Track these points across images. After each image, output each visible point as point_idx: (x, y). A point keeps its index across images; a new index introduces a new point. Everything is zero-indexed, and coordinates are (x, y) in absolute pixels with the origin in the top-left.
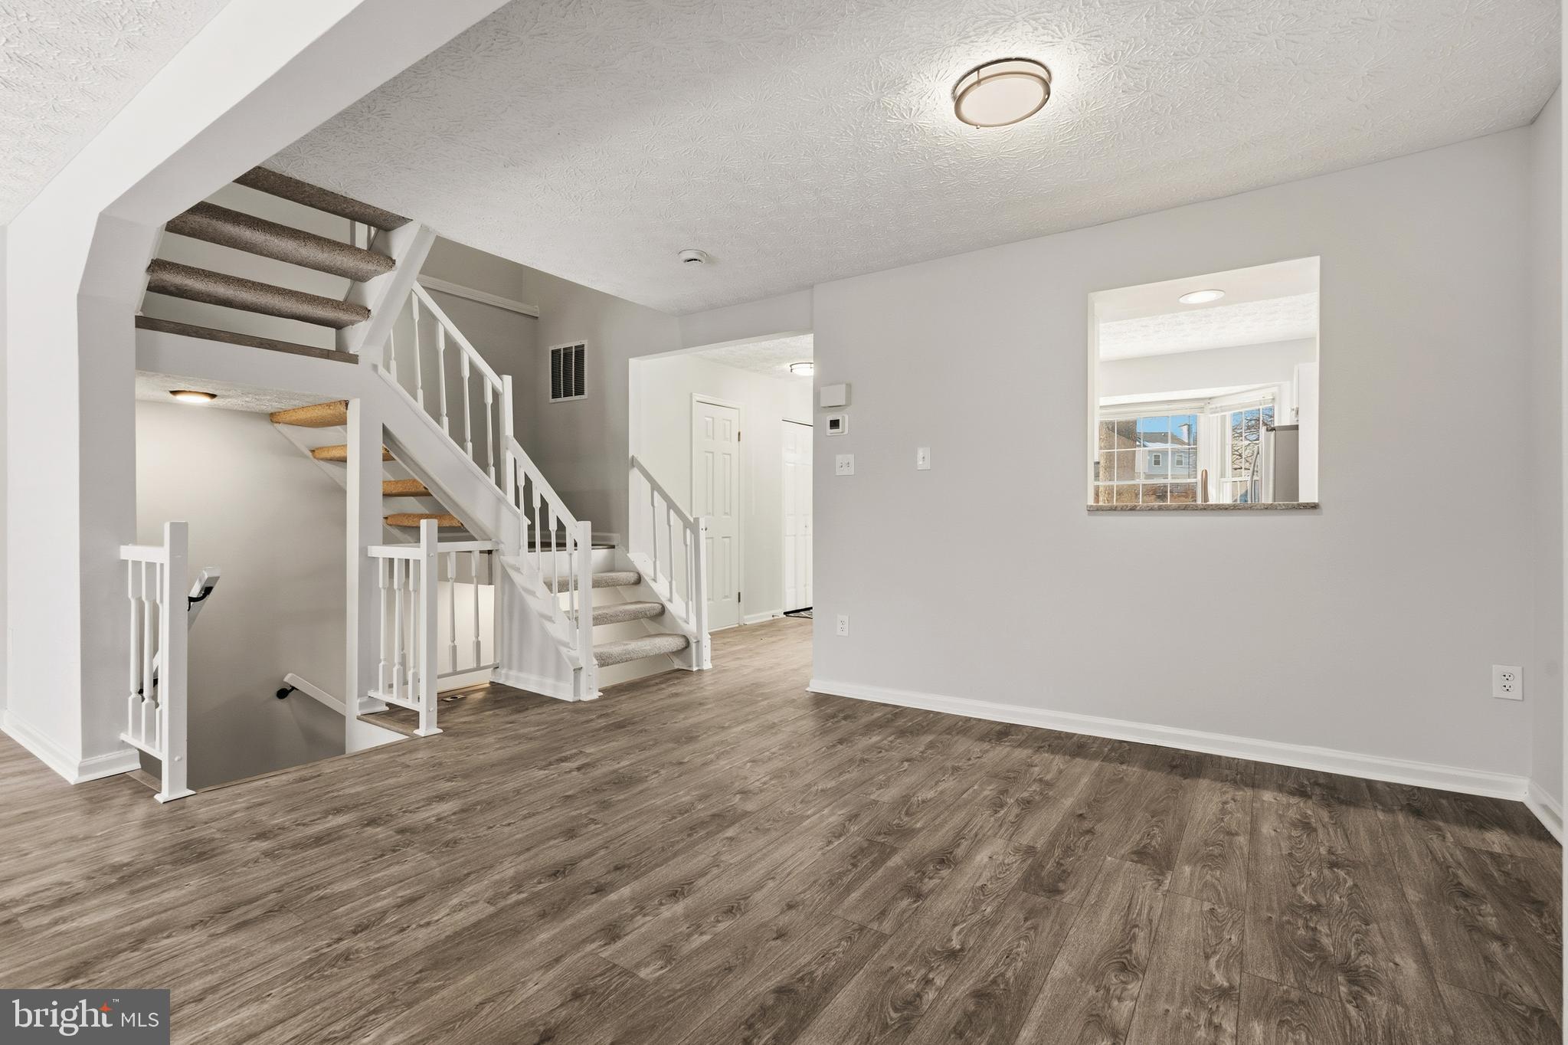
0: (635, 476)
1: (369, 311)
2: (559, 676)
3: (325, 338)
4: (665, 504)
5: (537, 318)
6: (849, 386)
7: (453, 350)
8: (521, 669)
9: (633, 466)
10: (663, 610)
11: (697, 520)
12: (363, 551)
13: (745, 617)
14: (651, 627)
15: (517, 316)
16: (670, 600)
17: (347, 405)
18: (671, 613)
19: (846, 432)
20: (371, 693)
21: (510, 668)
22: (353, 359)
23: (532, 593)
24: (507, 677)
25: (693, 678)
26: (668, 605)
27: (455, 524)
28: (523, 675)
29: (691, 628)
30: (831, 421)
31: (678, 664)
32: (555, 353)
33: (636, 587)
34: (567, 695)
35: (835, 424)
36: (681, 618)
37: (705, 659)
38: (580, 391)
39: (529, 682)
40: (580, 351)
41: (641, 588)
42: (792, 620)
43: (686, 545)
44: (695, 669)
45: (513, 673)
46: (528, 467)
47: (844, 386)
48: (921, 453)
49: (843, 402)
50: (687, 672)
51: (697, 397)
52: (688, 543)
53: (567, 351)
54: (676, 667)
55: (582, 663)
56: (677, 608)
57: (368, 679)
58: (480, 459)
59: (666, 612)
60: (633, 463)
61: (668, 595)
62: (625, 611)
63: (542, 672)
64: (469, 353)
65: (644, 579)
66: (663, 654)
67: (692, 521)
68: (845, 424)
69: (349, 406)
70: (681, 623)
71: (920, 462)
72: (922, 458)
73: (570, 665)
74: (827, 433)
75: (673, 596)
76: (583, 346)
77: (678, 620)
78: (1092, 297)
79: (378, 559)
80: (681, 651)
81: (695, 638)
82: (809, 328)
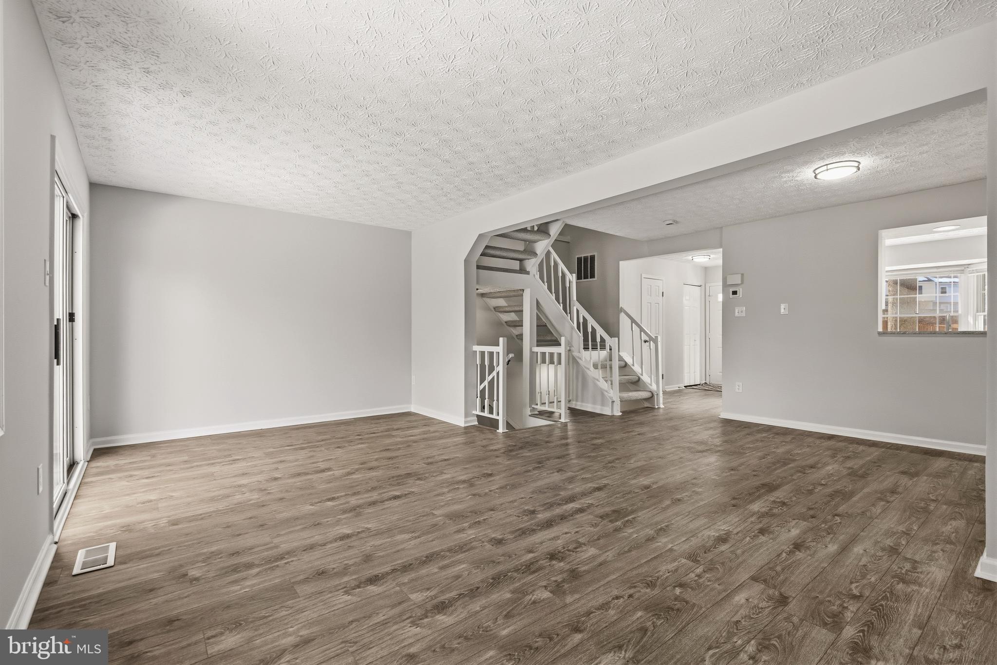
0: (622, 316)
1: (535, 253)
2: (603, 405)
3: (516, 265)
4: (639, 329)
5: (569, 242)
6: (742, 275)
7: (556, 264)
8: (582, 401)
9: (621, 312)
10: (639, 379)
11: (657, 337)
12: (531, 349)
13: (666, 387)
14: (631, 387)
15: (564, 243)
16: (642, 375)
17: (523, 291)
18: (643, 381)
19: (741, 296)
20: (534, 406)
21: (577, 401)
22: (528, 273)
23: (588, 369)
24: (576, 405)
25: (656, 411)
26: (641, 377)
27: (553, 338)
28: (584, 404)
29: (654, 387)
30: (733, 291)
31: (646, 405)
32: (579, 259)
33: (624, 368)
34: (609, 413)
35: (735, 293)
36: (649, 384)
37: (660, 402)
38: (593, 276)
39: (588, 407)
40: (593, 258)
41: (627, 369)
42: (689, 390)
43: (650, 349)
44: (656, 407)
45: (579, 403)
46: (584, 313)
47: (740, 275)
48: (783, 306)
49: (739, 283)
50: (653, 409)
51: (644, 276)
52: (651, 348)
53: (586, 258)
54: (646, 406)
55: (614, 399)
56: (645, 378)
57: (533, 400)
58: (565, 309)
59: (641, 380)
60: (622, 310)
61: (641, 373)
62: (625, 379)
63: (594, 403)
64: (561, 266)
65: (629, 365)
66: (639, 400)
67: (654, 337)
68: (740, 293)
70: (649, 386)
71: (782, 310)
72: (783, 309)
73: (610, 400)
74: (731, 297)
75: (644, 374)
76: (594, 255)
77: (648, 384)
78: (880, 232)
79: (537, 352)
80: (649, 398)
81: (656, 392)
82: (721, 247)
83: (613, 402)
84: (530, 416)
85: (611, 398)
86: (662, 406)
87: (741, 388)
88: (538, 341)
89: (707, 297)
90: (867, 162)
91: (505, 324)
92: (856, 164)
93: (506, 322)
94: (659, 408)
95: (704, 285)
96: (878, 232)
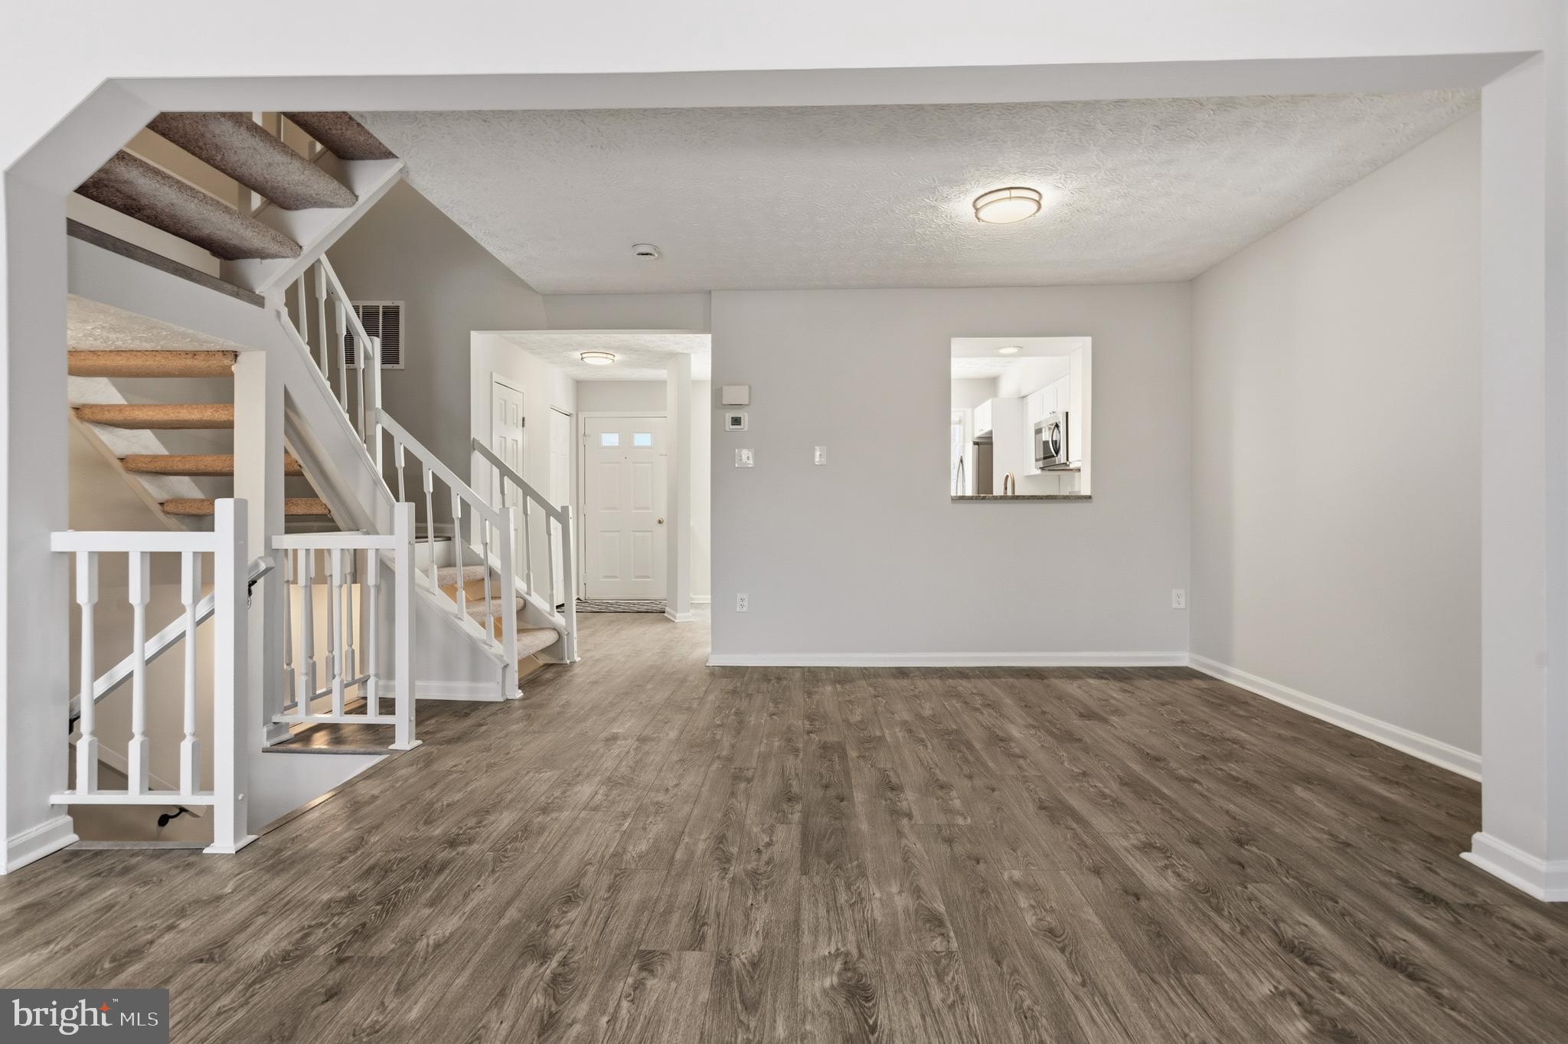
0: (478, 456)
1: (301, 247)
4: (520, 491)
6: (750, 388)
10: (525, 605)
11: (564, 508)
12: (268, 541)
16: (531, 596)
17: (236, 356)
18: (535, 607)
19: (747, 429)
22: (261, 303)
26: (527, 597)
27: (317, 511)
30: (732, 418)
31: (554, 659)
35: (736, 421)
36: (545, 611)
37: (575, 650)
44: (570, 662)
47: (747, 387)
48: (817, 452)
49: (746, 402)
50: (565, 666)
51: (495, 377)
53: (386, 310)
55: (503, 659)
56: (535, 600)
59: (528, 605)
60: (474, 445)
61: (526, 589)
64: (345, 305)
65: (495, 571)
67: (558, 509)
68: (745, 421)
69: (238, 358)
70: (548, 615)
71: (817, 459)
72: (818, 456)
73: (498, 662)
74: (727, 429)
75: (533, 593)
76: (397, 308)
77: (546, 614)
78: (952, 339)
79: (295, 551)
80: (554, 644)
81: (565, 629)
82: (705, 329)
83: (506, 666)
84: (265, 751)
85: (500, 658)
86: (578, 659)
87: (745, 603)
88: (289, 518)
89: (580, 437)
90: (1054, 193)
91: (118, 464)
92: (1035, 196)
93: (121, 459)
94: (573, 663)
95: (574, 413)
96: (950, 340)
